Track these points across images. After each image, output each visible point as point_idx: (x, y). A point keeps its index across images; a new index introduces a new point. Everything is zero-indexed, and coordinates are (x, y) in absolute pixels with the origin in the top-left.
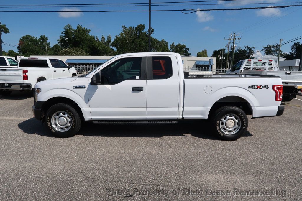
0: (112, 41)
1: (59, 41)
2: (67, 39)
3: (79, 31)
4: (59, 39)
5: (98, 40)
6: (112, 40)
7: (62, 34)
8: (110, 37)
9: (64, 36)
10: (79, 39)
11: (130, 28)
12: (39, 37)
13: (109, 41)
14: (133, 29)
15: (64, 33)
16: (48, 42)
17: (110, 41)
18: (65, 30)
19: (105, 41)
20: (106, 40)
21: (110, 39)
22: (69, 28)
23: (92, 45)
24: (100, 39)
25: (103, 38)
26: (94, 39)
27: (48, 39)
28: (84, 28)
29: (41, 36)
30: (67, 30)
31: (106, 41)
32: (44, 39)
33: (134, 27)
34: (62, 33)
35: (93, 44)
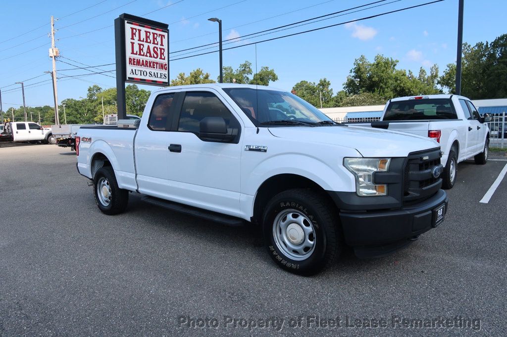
0: (439, 76)
1: (345, 86)
2: (359, 80)
3: (378, 64)
4: (346, 81)
5: (412, 77)
6: (441, 74)
7: (350, 74)
8: (437, 69)
9: (353, 76)
10: (377, 79)
11: (480, 45)
12: (317, 82)
13: (434, 77)
14: (487, 45)
15: (354, 72)
16: (330, 88)
17: (436, 76)
18: (356, 66)
19: (426, 77)
20: (428, 74)
21: (437, 73)
22: (361, 63)
23: (400, 87)
24: (416, 75)
25: (422, 71)
26: (404, 75)
27: (330, 84)
28: (388, 60)
29: (321, 81)
30: (358, 65)
31: (428, 77)
32: (324, 84)
33: (487, 43)
34: (351, 72)
35: (402, 85)
